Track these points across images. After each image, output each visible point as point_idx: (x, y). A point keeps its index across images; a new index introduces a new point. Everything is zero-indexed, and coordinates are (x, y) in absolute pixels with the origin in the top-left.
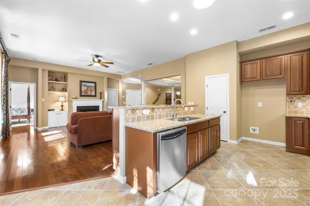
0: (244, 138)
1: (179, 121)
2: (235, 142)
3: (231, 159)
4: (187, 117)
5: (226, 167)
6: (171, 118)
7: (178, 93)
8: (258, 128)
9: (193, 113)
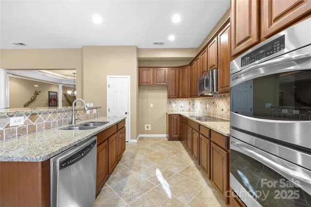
0: (140, 136)
1: (80, 129)
2: (135, 141)
3: (136, 158)
4: (91, 122)
5: (134, 170)
6: (68, 126)
7: (69, 92)
8: (150, 125)
9: (96, 116)
